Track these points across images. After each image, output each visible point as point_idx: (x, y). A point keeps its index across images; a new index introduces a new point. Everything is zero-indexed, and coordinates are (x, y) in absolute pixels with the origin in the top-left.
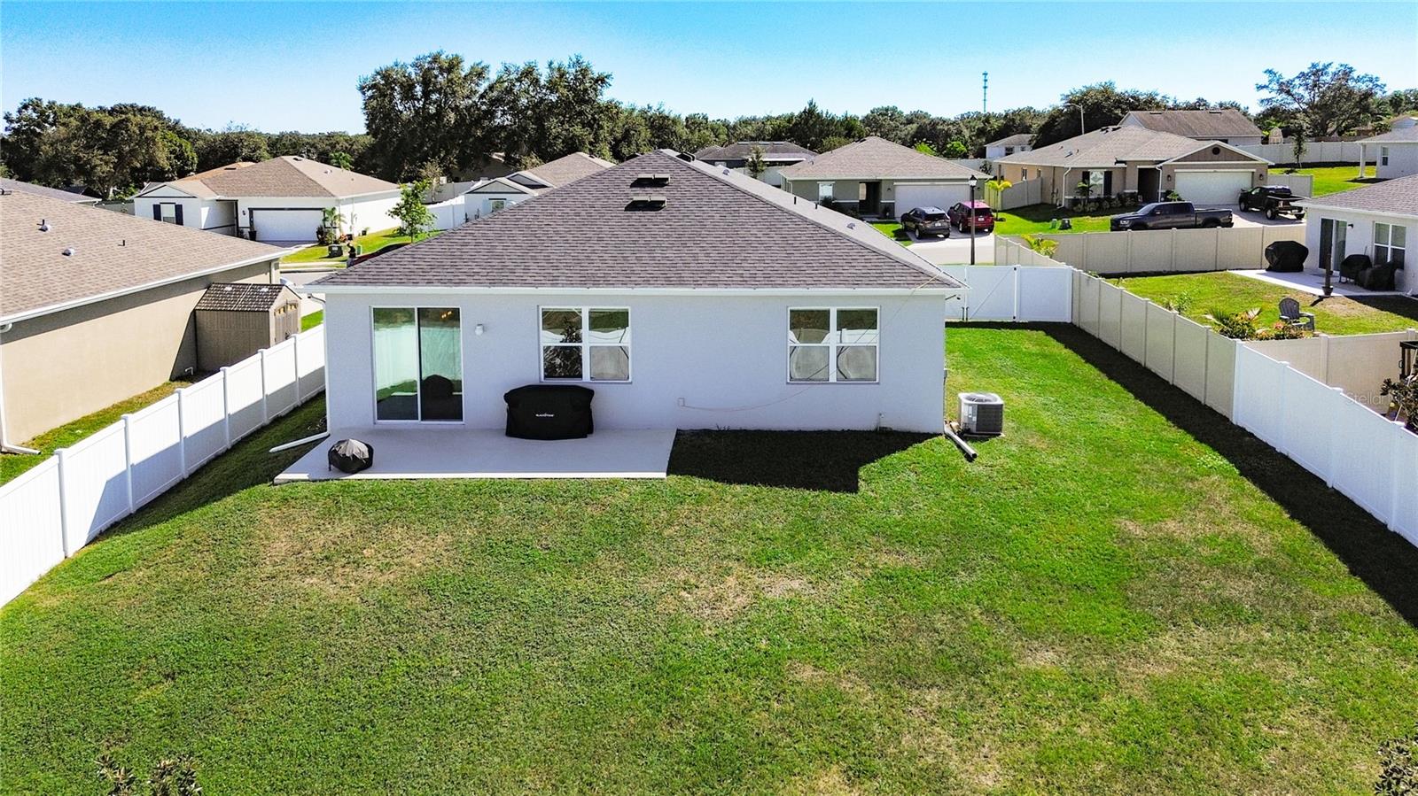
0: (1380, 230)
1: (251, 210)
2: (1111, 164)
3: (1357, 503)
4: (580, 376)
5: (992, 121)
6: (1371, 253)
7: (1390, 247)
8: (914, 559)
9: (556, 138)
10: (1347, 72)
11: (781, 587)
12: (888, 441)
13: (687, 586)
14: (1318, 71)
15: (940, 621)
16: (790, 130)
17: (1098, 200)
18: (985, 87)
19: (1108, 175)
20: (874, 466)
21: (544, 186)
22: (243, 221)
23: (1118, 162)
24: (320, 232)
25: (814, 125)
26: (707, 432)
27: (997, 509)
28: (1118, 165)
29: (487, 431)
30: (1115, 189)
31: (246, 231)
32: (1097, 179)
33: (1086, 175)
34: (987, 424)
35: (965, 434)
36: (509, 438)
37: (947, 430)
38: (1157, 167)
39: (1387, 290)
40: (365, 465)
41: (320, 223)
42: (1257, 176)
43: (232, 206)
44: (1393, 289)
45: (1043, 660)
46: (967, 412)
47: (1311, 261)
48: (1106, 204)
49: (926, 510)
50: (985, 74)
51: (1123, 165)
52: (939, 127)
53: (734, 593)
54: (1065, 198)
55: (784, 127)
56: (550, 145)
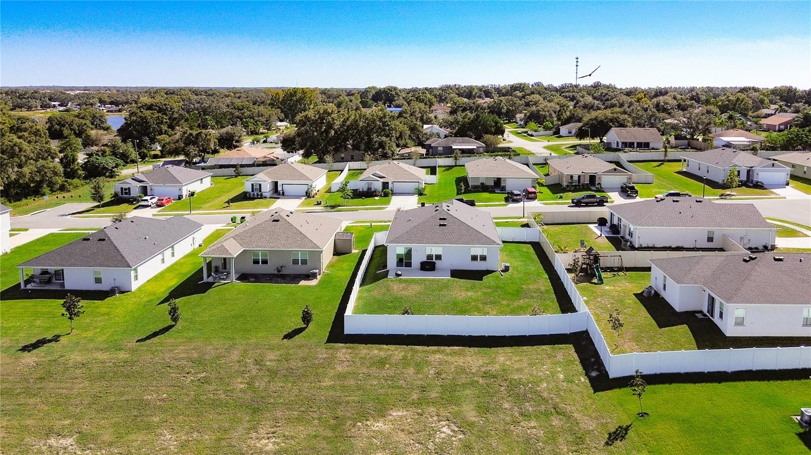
0: (619, 218)
1: (282, 185)
2: (580, 174)
4: (433, 259)
6: (617, 224)
8: (489, 290)
9: (376, 142)
11: (470, 294)
12: (489, 272)
13: (456, 293)
15: (492, 298)
17: (575, 186)
18: (577, 66)
19: (579, 177)
20: (485, 277)
21: (384, 177)
22: (280, 188)
23: (582, 173)
24: (307, 193)
25: (480, 121)
26: (456, 270)
27: (504, 283)
29: (417, 269)
30: (582, 182)
31: (281, 192)
32: (576, 178)
33: (572, 177)
34: (506, 269)
35: (502, 271)
36: (422, 271)
37: (499, 270)
38: (596, 175)
40: (400, 275)
41: (306, 189)
42: (629, 178)
43: (276, 183)
45: (504, 302)
46: (503, 267)
48: (577, 187)
49: (492, 283)
50: (577, 58)
51: (584, 174)
52: (541, 113)
53: (463, 294)
54: (565, 184)
55: (467, 122)
56: (373, 145)
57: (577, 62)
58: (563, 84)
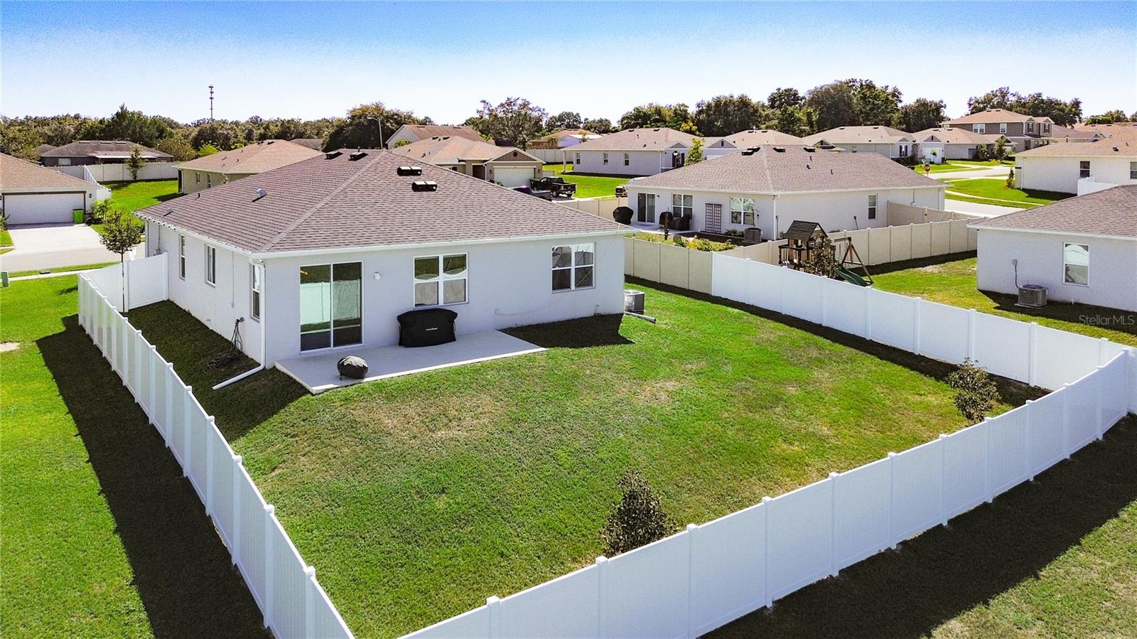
0: (675, 198)
2: (456, 162)
3: (801, 318)
5: (271, 127)
6: (671, 210)
7: (682, 207)
10: (525, 105)
14: (511, 102)
16: (103, 131)
18: (211, 98)
23: (460, 161)
28: (461, 163)
38: (484, 164)
39: (686, 230)
42: (537, 170)
44: (688, 229)
47: (635, 218)
51: (464, 163)
55: (97, 128)
57: (212, 93)
58: (199, 119)
